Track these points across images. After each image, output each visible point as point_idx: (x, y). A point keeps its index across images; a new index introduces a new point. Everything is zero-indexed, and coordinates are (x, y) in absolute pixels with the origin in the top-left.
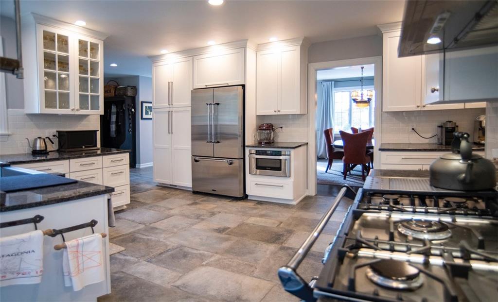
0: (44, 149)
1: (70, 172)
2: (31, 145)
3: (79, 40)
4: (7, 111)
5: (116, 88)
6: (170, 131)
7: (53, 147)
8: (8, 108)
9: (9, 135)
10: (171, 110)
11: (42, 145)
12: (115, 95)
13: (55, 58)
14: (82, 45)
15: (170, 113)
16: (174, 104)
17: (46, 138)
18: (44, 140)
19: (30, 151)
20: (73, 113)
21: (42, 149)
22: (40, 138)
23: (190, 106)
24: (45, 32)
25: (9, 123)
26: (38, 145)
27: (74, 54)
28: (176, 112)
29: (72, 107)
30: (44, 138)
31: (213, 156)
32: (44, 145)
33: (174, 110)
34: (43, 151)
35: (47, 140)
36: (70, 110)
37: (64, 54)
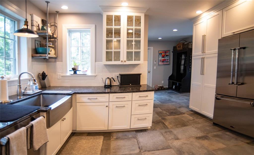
0: (110, 84)
1: (109, 102)
2: (104, 82)
3: (128, 16)
4: (95, 63)
5: (183, 44)
6: (202, 73)
7: (116, 83)
8: (96, 61)
9: (95, 76)
10: (204, 56)
11: (108, 83)
12: (183, 49)
13: (112, 31)
14: (130, 19)
15: (203, 59)
16: (206, 52)
17: (112, 78)
18: (110, 79)
19: (103, 85)
20: (122, 63)
21: (108, 85)
22: (108, 78)
23: (217, 52)
24: (107, 16)
25: (96, 70)
26: (107, 82)
27: (124, 26)
28: (207, 58)
29: (121, 59)
30: (111, 78)
31: (235, 96)
32: (110, 82)
33: (206, 56)
34: (109, 85)
35: (112, 79)
36: (120, 62)
37: (117, 27)
